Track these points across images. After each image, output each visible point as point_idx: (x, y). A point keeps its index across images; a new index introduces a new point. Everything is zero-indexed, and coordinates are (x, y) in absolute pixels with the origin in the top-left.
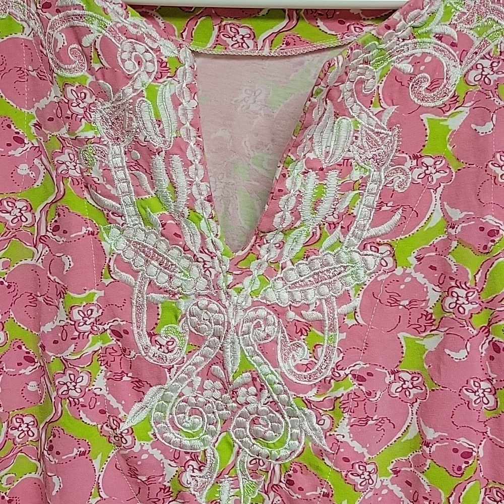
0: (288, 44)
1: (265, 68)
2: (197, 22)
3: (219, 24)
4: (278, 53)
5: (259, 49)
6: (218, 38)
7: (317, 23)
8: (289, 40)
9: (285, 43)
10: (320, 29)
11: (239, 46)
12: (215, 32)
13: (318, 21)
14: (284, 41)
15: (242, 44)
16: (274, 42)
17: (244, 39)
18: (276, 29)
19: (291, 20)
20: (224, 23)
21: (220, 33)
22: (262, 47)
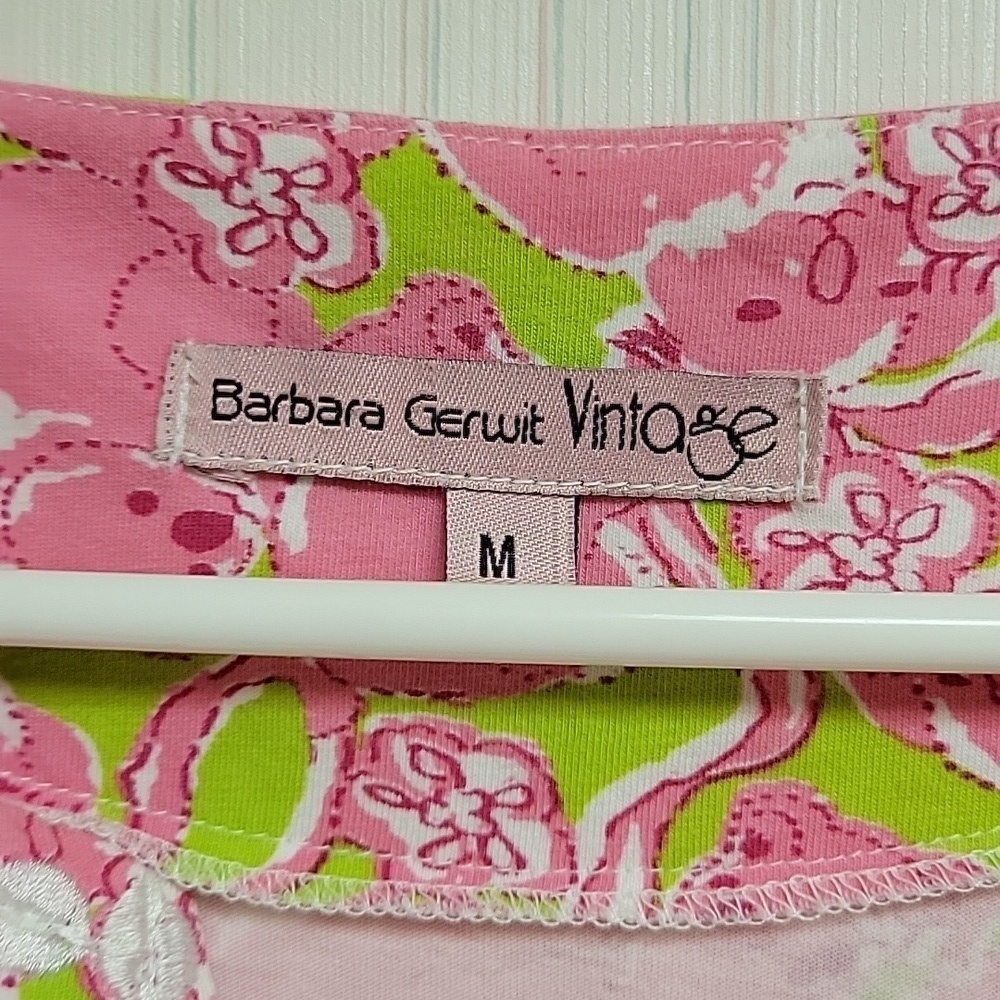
0: (756, 848)
1: (621, 981)
2: (215, 712)
3: (343, 728)
4: (700, 912)
5: (583, 874)
6: (337, 804)
7: (930, 728)
8: (762, 827)
9: (738, 840)
10: (951, 766)
11: (466, 858)
12: (323, 773)
13: (934, 721)
14: (733, 832)
15: (483, 841)
16: (672, 835)
17: (497, 814)
18: (684, 761)
19: (777, 712)
20: (371, 723)
21: (353, 778)
22: (603, 863)
